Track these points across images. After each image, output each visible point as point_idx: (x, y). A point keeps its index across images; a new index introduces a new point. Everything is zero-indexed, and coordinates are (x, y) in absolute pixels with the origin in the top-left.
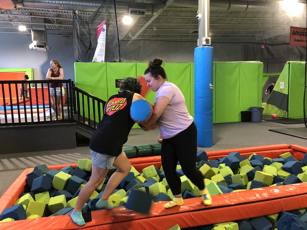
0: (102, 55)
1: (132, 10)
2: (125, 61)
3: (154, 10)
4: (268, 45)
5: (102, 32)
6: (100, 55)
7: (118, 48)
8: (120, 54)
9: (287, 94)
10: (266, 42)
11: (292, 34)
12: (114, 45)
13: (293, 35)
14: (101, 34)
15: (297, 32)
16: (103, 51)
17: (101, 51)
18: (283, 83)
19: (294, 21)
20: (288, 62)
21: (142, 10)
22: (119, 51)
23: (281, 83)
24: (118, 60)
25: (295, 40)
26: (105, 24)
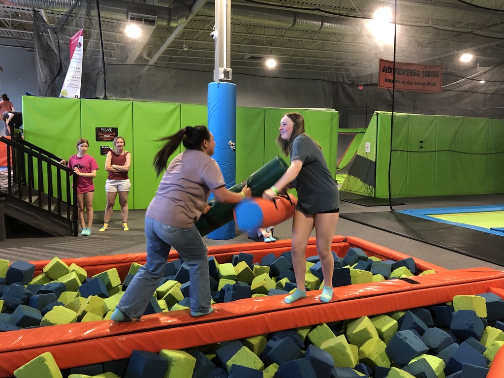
0: (76, 86)
1: (133, 15)
2: (114, 98)
3: (172, 17)
4: (346, 86)
5: (77, 48)
6: (72, 86)
7: (103, 76)
8: (105, 86)
9: (374, 161)
10: (344, 80)
11: (382, 70)
12: (97, 71)
13: (383, 72)
14: (75, 52)
15: (389, 68)
16: (78, 79)
17: (74, 79)
18: (369, 143)
19: (385, 50)
20: (376, 112)
21: (151, 17)
22: (105, 81)
23: (367, 143)
24: (102, 97)
25: (387, 80)
26: (81, 35)
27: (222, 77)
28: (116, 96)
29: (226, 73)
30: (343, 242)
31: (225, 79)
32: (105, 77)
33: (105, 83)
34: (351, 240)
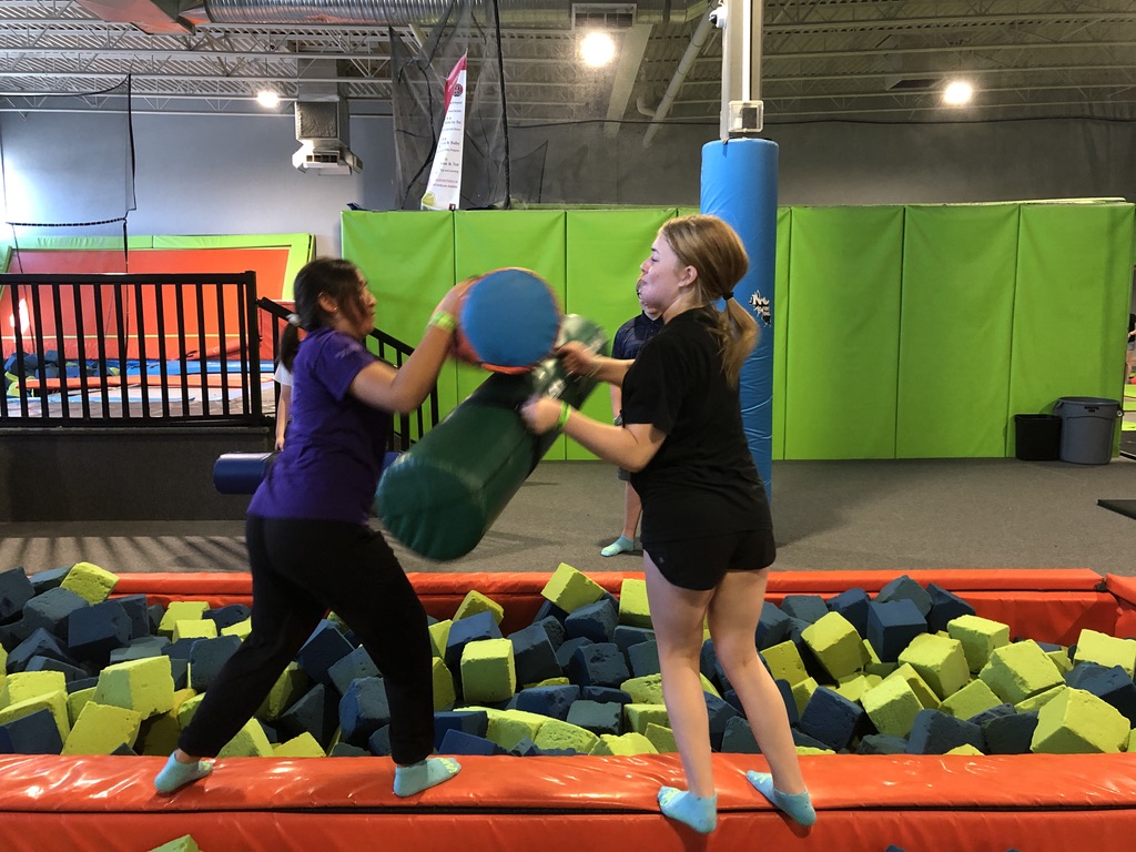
0: (451, 184)
1: (583, 9)
2: (526, 206)
5: (454, 99)
6: (443, 183)
7: (504, 155)
8: (508, 179)
12: (493, 146)
14: (451, 107)
16: (455, 168)
17: (448, 167)
21: (622, 7)
22: (507, 166)
24: (502, 203)
26: (463, 69)
27: (737, 124)
28: (529, 201)
29: (748, 115)
30: (1096, 590)
31: (745, 130)
32: (507, 158)
33: (508, 171)
34: (1119, 586)
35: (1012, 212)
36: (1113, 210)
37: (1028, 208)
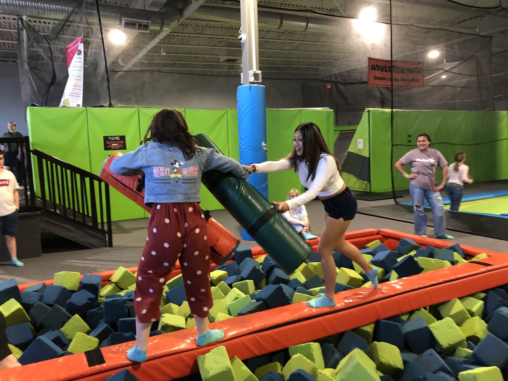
0: (77, 95)
1: (127, 21)
2: (119, 105)
3: (165, 22)
4: (338, 84)
5: (76, 56)
6: (74, 95)
7: (107, 83)
8: (110, 94)
9: (368, 156)
10: (337, 80)
11: (370, 69)
12: (99, 79)
13: (372, 70)
14: (74, 60)
15: (377, 66)
16: (80, 88)
17: (76, 87)
18: (362, 140)
19: (372, 49)
20: (367, 109)
21: (145, 22)
22: (109, 88)
23: (359, 140)
24: (107, 104)
25: (375, 78)
26: (81, 43)
27: (252, 79)
28: (121, 103)
29: (256, 75)
30: (377, 234)
31: (256, 81)
32: (108, 84)
33: (109, 90)
34: (383, 232)
35: (299, 113)
36: (328, 112)
37: (304, 111)
